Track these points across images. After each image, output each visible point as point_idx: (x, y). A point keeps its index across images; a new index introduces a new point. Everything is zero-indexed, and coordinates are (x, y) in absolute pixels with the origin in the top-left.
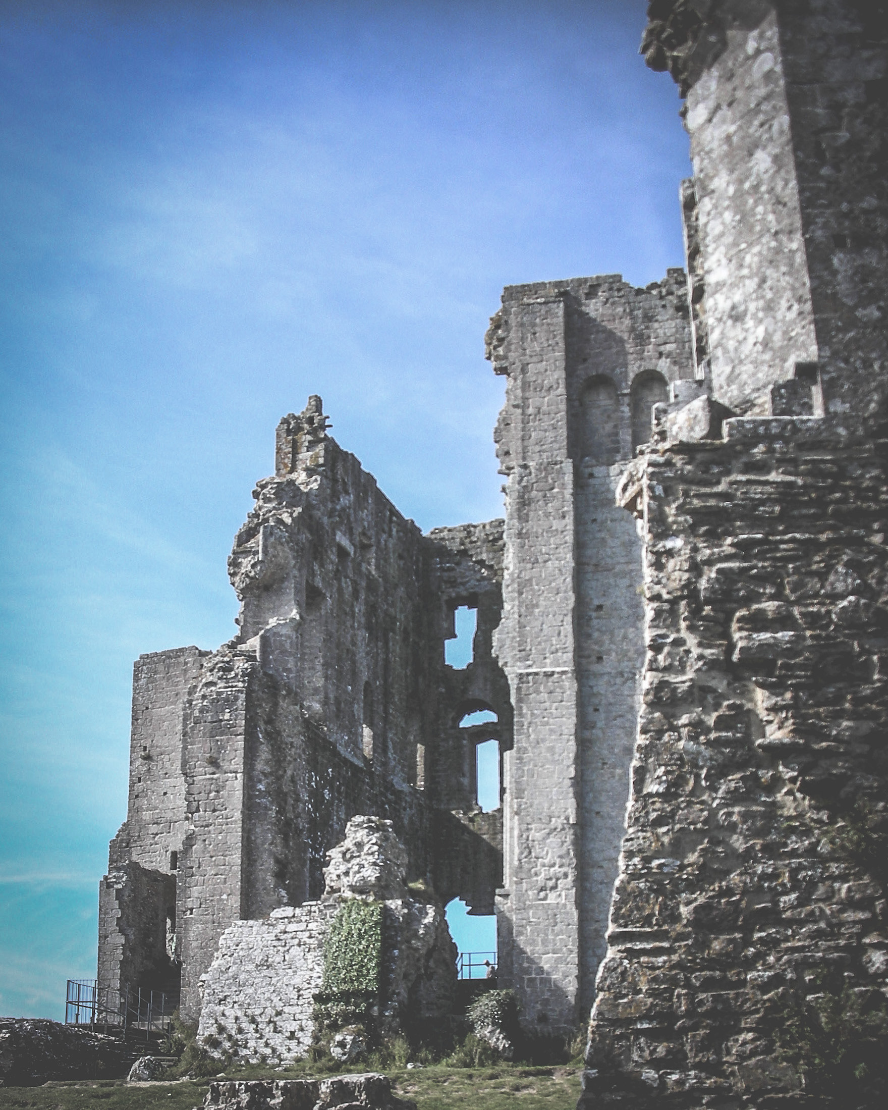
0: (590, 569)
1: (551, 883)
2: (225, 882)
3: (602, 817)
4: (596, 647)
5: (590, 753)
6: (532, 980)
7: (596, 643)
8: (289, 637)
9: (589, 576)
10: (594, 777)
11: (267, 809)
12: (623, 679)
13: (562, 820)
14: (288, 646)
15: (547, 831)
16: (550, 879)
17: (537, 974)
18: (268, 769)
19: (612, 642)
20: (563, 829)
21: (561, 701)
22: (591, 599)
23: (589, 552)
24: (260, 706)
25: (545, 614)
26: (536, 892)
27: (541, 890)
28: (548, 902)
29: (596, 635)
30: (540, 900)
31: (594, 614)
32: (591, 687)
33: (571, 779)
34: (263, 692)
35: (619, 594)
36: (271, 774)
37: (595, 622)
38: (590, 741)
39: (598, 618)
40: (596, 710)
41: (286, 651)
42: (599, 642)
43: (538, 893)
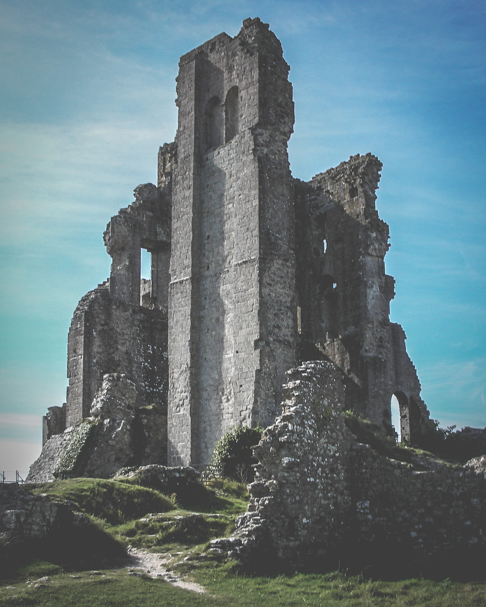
0: (205, 215)
1: (181, 402)
2: (78, 413)
3: (207, 361)
4: (207, 261)
5: (202, 324)
6: (174, 458)
7: (207, 259)
8: (124, 275)
9: (205, 220)
10: (204, 338)
11: (96, 372)
12: (216, 278)
13: (185, 366)
14: (124, 280)
15: (180, 372)
16: (181, 400)
17: (176, 455)
18: (100, 350)
19: (213, 257)
20: (186, 371)
21: (186, 297)
22: (205, 233)
23: (205, 205)
24: (98, 317)
25: (181, 248)
26: (176, 408)
27: (178, 407)
28: (180, 413)
29: (207, 253)
30: (177, 412)
31: (206, 242)
32: (204, 285)
33: (189, 341)
34: (100, 309)
35: (216, 227)
36: (103, 352)
37: (207, 246)
38: (203, 317)
39: (208, 243)
40: (206, 298)
41: (124, 283)
42: (208, 258)
43: (177, 409)
